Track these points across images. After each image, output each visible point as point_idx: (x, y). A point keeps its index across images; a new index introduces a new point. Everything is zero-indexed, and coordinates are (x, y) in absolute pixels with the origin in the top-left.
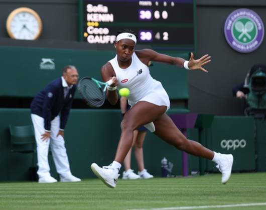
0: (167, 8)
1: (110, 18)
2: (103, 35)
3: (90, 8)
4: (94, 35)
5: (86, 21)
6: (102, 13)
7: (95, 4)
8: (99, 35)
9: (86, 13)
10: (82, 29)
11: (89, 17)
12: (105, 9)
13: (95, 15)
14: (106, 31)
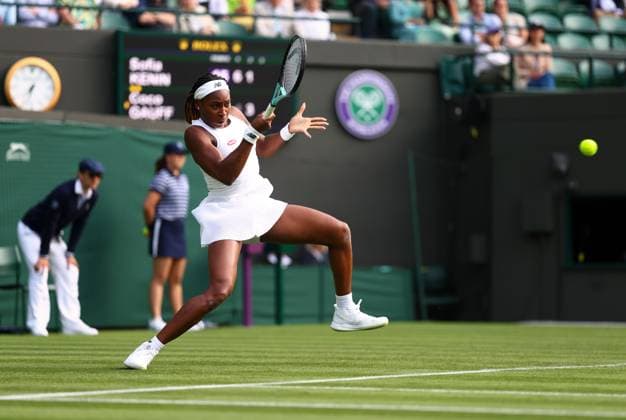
0: (254, 67)
1: (165, 80)
2: (154, 106)
3: (134, 63)
4: (140, 106)
5: (127, 83)
6: (153, 72)
7: (143, 58)
8: (148, 106)
9: (128, 71)
10: (121, 95)
11: (133, 78)
12: (159, 66)
13: (143, 76)
14: (159, 99)
